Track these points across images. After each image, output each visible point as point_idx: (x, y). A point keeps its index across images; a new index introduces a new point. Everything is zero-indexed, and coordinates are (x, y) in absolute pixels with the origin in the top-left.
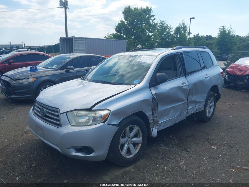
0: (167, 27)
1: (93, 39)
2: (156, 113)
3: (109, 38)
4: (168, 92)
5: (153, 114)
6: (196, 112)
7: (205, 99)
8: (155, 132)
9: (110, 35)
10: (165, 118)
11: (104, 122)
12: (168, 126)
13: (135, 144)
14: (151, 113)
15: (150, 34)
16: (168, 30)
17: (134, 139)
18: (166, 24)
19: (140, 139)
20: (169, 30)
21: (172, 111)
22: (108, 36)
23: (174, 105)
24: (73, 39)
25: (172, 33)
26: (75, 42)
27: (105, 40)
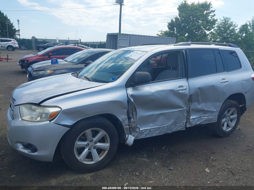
0: (231, 25)
1: (144, 36)
2: (134, 118)
3: (162, 36)
4: (153, 94)
5: (129, 118)
6: (203, 123)
7: (219, 109)
8: (131, 139)
9: (163, 33)
10: (151, 125)
11: (50, 121)
12: (154, 135)
13: (100, 151)
14: (126, 117)
15: (208, 32)
16: (231, 28)
17: (99, 144)
18: (230, 21)
19: (106, 145)
20: (234, 28)
21: (161, 118)
22: (160, 33)
23: (165, 112)
24: (118, 35)
25: (237, 32)
26: (120, 38)
27: (157, 37)
